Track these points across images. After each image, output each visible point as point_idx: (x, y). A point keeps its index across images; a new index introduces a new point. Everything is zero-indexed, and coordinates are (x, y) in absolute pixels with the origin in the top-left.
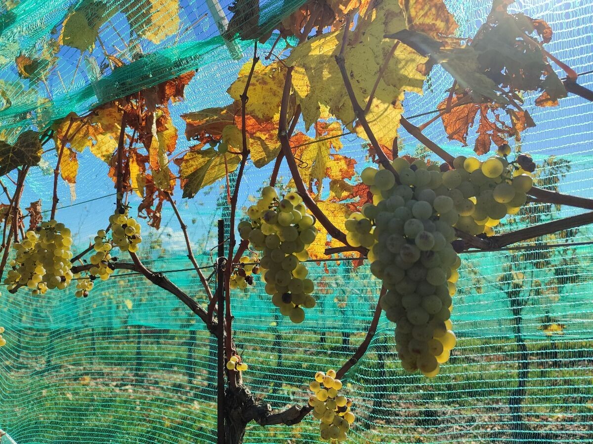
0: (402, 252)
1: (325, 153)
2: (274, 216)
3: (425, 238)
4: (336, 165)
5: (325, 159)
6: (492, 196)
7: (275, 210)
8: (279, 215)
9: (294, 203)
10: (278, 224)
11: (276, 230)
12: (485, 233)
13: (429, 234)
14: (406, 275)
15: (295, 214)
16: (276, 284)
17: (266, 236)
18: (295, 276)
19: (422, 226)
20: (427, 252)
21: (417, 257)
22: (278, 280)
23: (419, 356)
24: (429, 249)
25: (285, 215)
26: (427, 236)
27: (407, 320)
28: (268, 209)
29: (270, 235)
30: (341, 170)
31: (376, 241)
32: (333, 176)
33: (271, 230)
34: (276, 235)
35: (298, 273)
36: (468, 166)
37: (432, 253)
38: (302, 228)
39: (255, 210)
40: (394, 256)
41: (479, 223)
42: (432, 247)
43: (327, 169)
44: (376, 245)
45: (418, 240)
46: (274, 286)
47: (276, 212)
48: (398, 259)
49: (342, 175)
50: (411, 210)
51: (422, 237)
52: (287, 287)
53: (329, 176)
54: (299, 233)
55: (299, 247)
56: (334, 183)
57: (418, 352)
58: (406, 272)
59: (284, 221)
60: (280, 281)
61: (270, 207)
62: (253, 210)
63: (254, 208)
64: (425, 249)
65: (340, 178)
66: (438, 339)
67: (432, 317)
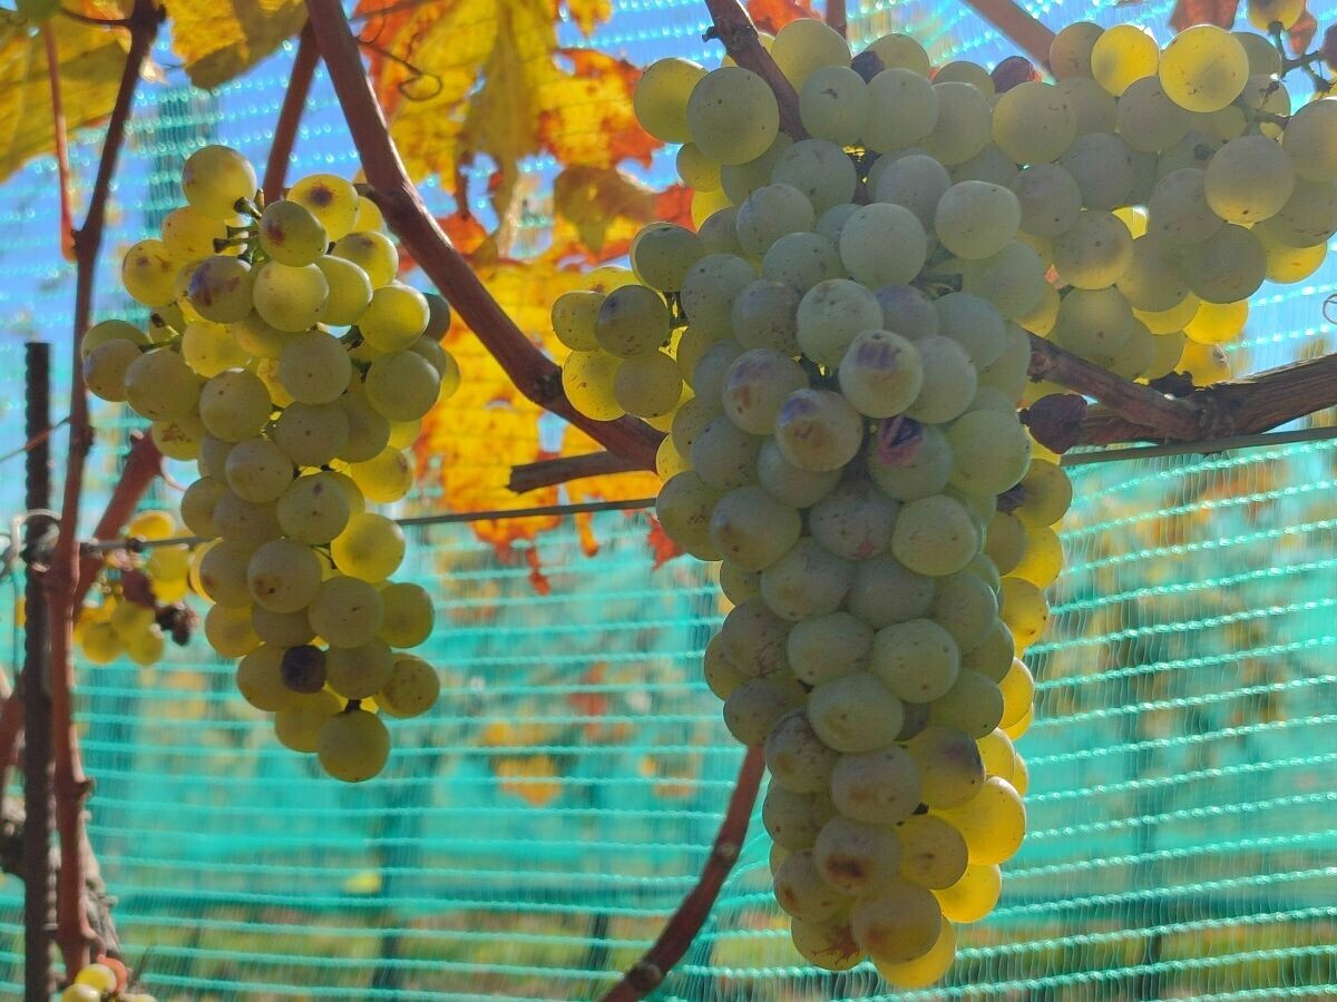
0: (781, 425)
1: (529, 39)
2: (236, 281)
3: (879, 357)
4: (584, 97)
5: (537, 69)
6: (1200, 195)
7: (243, 257)
8: (261, 282)
9: (331, 225)
10: (254, 320)
11: (252, 356)
12: (1187, 375)
13: (897, 340)
14: (806, 532)
15: (333, 275)
16: (255, 607)
17: (202, 383)
18: (346, 568)
19: (873, 309)
20: (890, 421)
21: (846, 445)
22: (259, 583)
23: (857, 889)
24: (899, 408)
25: (289, 280)
26: (886, 348)
27: (810, 733)
28: (210, 251)
29: (223, 375)
30: (606, 124)
31: (688, 391)
32: (570, 151)
33: (227, 352)
34: (249, 377)
35: (360, 552)
36: (1108, 66)
37: (909, 428)
38: (374, 345)
39: (155, 264)
40: (755, 443)
41: (1158, 325)
42: (913, 398)
43: (545, 116)
44: (687, 406)
45: (849, 371)
46: (245, 613)
47: (247, 266)
48: (771, 459)
49: (610, 146)
50: (837, 247)
51: (866, 354)
52: (302, 616)
53: (553, 150)
54: (363, 368)
55: (362, 435)
56: (571, 183)
57: (852, 869)
58: (805, 513)
59: (280, 307)
60: (266, 589)
61: (219, 245)
62: (143, 262)
63: (149, 253)
64: (881, 409)
65: (601, 157)
66: (944, 815)
67: (916, 720)
